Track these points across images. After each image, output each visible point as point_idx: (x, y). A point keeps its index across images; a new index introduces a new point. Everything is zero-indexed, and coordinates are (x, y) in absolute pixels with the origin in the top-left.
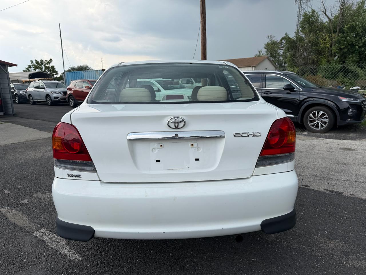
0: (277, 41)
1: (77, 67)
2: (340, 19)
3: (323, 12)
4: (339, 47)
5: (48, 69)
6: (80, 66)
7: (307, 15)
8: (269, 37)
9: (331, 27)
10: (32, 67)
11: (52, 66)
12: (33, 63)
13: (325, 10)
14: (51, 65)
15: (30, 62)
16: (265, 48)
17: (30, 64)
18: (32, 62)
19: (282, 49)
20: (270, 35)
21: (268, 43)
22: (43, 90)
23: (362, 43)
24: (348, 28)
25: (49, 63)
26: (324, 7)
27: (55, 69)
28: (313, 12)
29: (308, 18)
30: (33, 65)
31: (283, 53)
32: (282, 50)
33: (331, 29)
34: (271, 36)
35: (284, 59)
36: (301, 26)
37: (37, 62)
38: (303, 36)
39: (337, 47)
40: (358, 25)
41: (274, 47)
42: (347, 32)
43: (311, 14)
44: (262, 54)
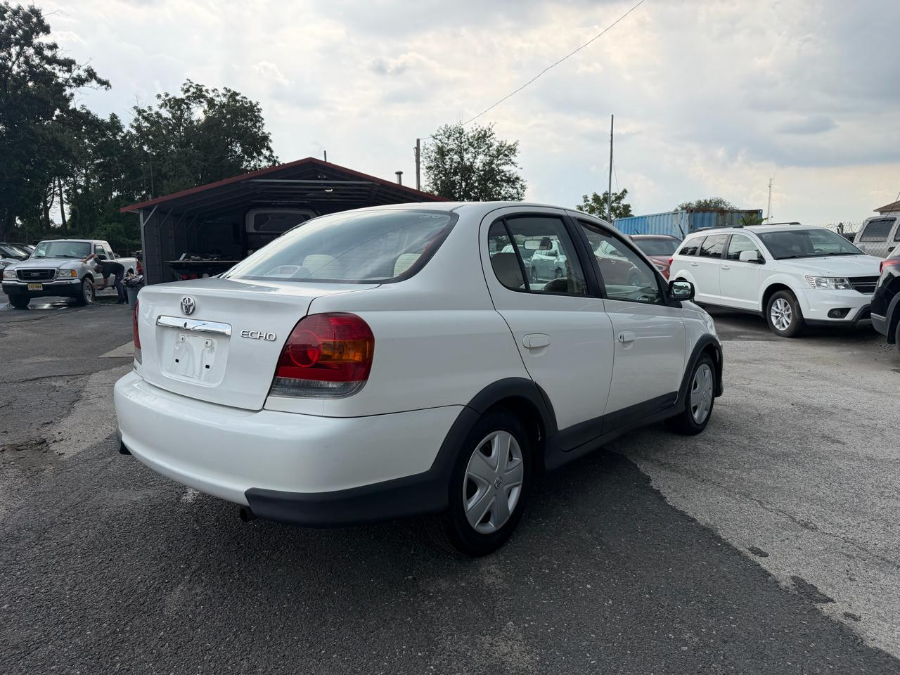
1: (695, 203)
5: (616, 213)
6: (703, 201)
10: (584, 208)
11: (624, 206)
12: (588, 201)
14: (624, 202)
15: (583, 200)
17: (582, 204)
18: (586, 198)
22: (554, 258)
25: (619, 198)
27: (630, 211)
30: (586, 206)
37: (596, 198)
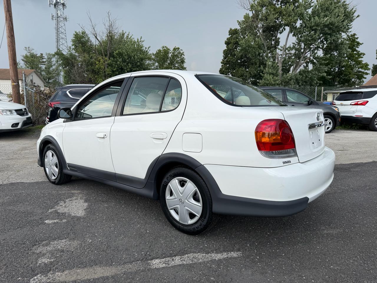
0: (37, 54)
2: (108, 44)
3: (94, 35)
4: (112, 69)
7: (78, 35)
8: (27, 49)
9: (102, 50)
13: (96, 34)
16: (23, 60)
19: (43, 63)
20: (27, 47)
21: (26, 55)
23: (129, 68)
24: (117, 54)
26: (94, 31)
28: (84, 33)
29: (80, 38)
31: (46, 68)
32: (43, 65)
33: (103, 52)
34: (29, 47)
35: (47, 75)
36: (74, 45)
38: (76, 54)
39: (111, 69)
40: (124, 53)
41: (34, 61)
42: (116, 58)
43: (81, 34)
44: (21, 67)
